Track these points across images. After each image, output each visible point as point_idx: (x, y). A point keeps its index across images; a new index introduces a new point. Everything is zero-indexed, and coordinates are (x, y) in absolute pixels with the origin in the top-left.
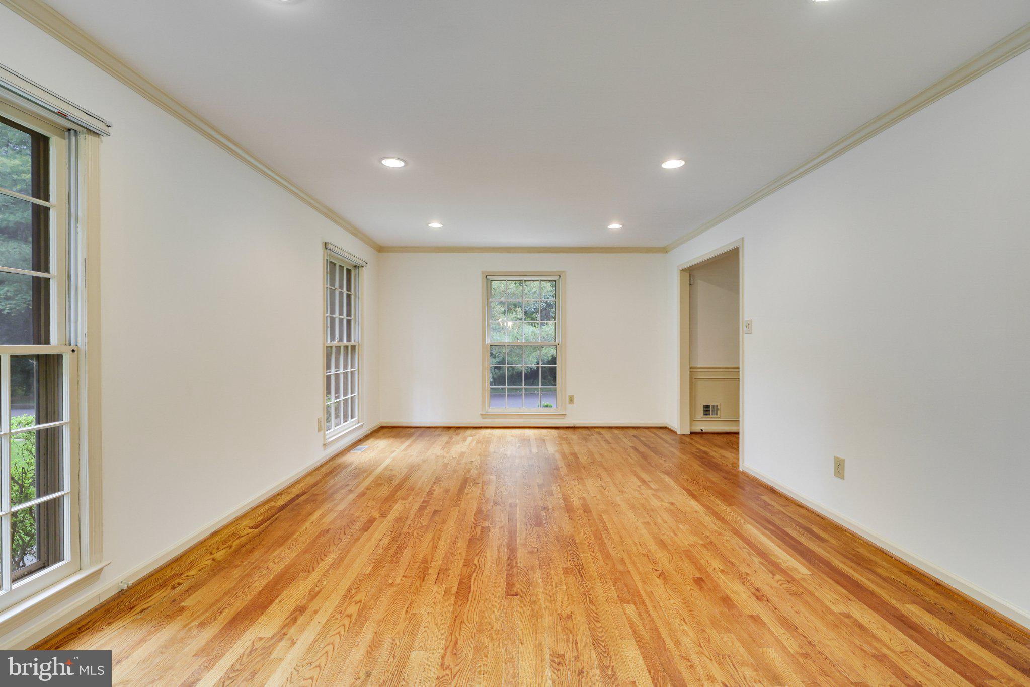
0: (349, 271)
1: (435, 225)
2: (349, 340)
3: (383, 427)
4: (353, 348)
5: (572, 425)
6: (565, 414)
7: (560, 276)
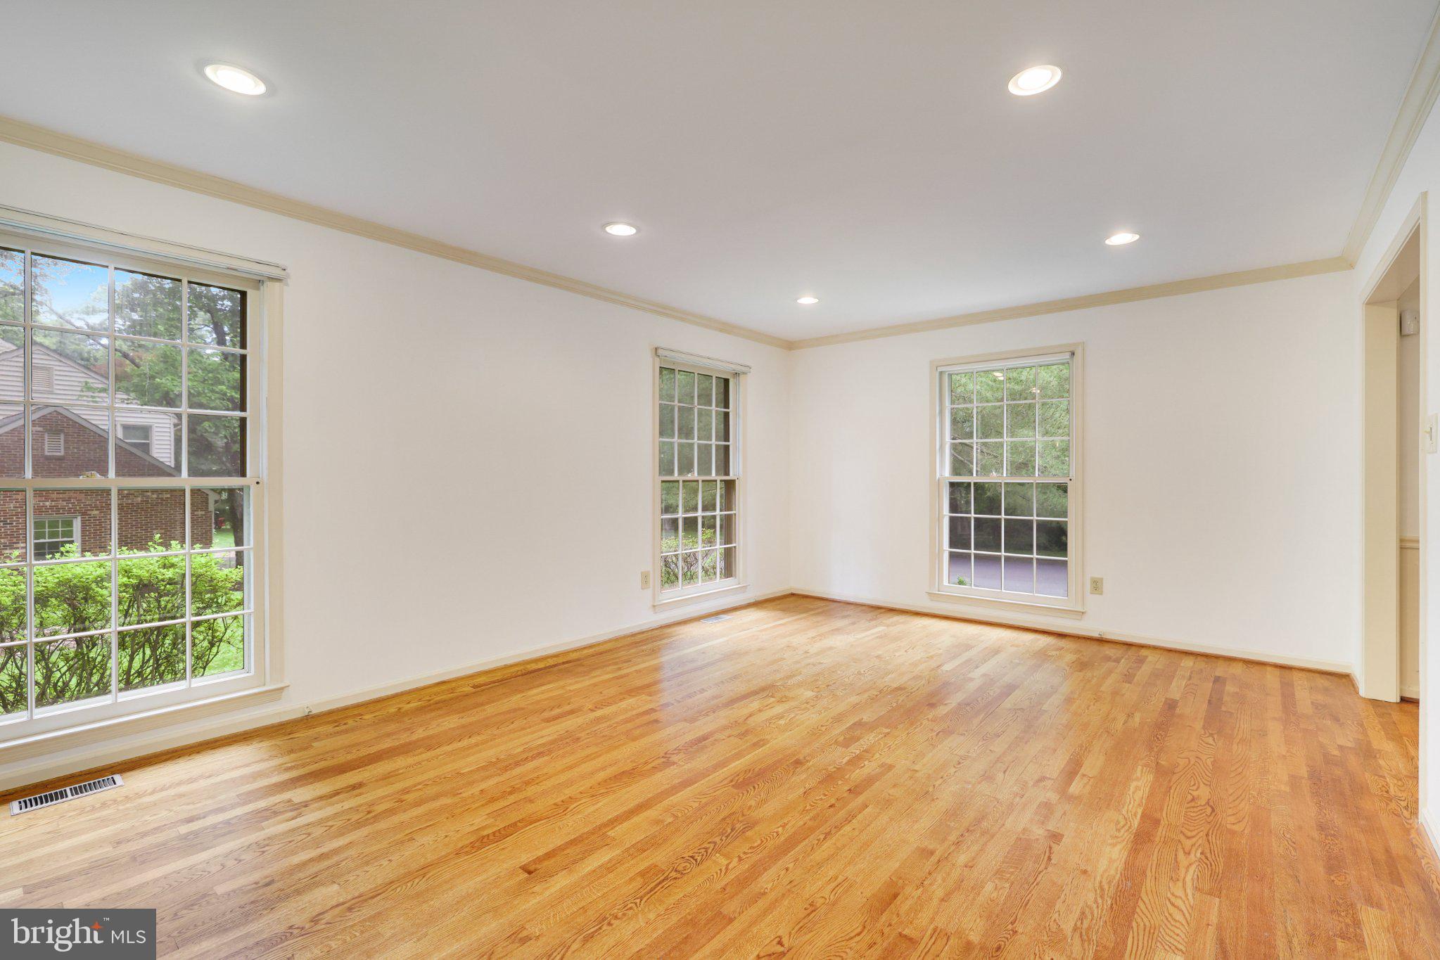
0: (726, 381)
1: (807, 300)
2: (724, 473)
3: (791, 595)
4: (729, 483)
6: (1083, 612)
7: (1074, 353)
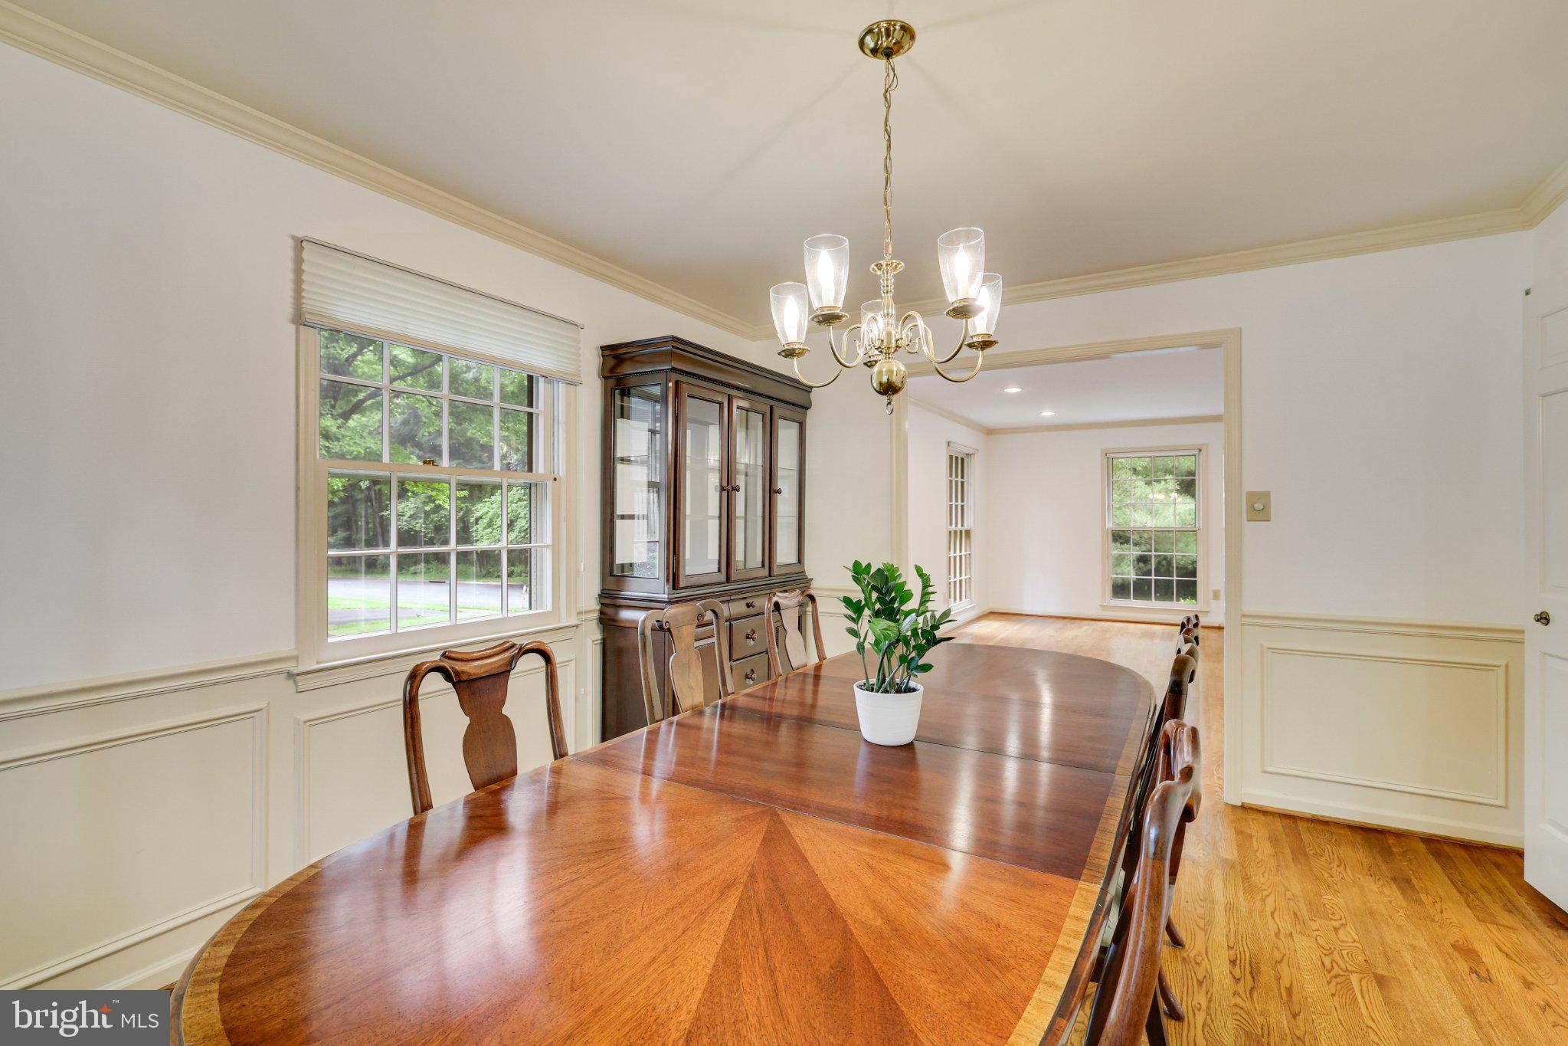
0: (962, 459)
1: (1048, 413)
2: (962, 525)
3: (992, 613)
4: (968, 532)
5: (1217, 625)
6: (1208, 612)
7: (1200, 450)
